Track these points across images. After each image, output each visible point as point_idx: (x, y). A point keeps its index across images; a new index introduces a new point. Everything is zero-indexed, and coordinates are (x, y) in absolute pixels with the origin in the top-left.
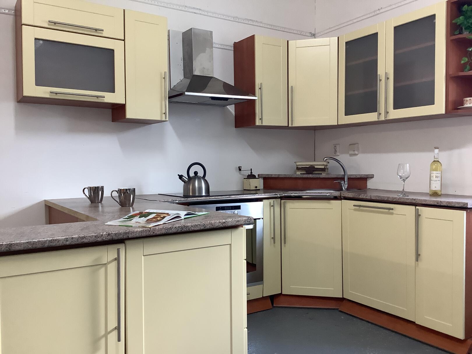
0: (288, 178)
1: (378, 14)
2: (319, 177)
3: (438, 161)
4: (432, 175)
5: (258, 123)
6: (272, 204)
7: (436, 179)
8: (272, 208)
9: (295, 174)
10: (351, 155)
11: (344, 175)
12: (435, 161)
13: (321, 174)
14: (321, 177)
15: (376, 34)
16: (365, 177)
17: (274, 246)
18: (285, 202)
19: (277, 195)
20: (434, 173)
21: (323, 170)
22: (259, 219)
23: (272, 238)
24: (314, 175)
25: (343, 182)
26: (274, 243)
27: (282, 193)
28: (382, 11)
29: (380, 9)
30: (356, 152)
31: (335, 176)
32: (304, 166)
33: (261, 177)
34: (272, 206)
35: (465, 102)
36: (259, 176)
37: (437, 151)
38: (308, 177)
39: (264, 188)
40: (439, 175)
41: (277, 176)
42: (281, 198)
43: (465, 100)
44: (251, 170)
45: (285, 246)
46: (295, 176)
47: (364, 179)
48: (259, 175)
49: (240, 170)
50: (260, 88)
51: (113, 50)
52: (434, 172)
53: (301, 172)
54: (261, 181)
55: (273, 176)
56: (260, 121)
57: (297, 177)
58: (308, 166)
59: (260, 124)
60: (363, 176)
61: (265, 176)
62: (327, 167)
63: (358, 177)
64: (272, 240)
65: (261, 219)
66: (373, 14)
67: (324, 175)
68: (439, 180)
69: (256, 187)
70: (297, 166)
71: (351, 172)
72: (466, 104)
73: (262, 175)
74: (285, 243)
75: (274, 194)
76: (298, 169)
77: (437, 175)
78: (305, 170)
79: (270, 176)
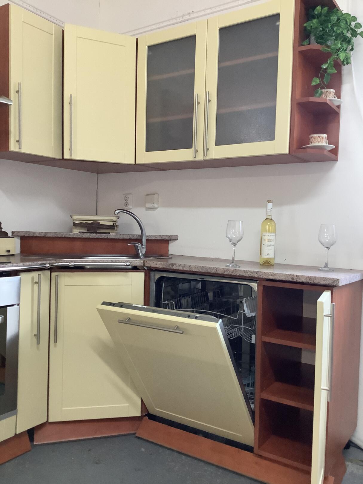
0: (60, 238)
1: (188, 20)
2: (105, 237)
3: (271, 219)
4: (264, 237)
5: (13, 147)
6: (36, 280)
7: (270, 243)
8: (36, 286)
9: (71, 231)
10: (148, 209)
11: (142, 236)
12: (268, 219)
13: (109, 233)
14: (109, 237)
15: (193, 37)
16: (168, 239)
17: (38, 348)
18: (58, 275)
19: (45, 264)
20: (265, 235)
21: (112, 227)
22: (12, 305)
23: (35, 335)
24: (99, 234)
25: (139, 245)
26: (38, 343)
27: (53, 261)
28: (192, 16)
29: (191, 12)
30: (155, 206)
31: (128, 237)
32: (84, 222)
33: (18, 236)
34: (36, 283)
35: (311, 139)
36: (14, 234)
37: (270, 205)
38: (91, 237)
39: (22, 252)
40: (273, 238)
41: (43, 235)
42: (52, 269)
43: (312, 137)
45: (55, 346)
46: (71, 235)
47: (165, 241)
48: (13, 232)
50: (18, 92)
52: (267, 234)
53: (80, 229)
54: (17, 242)
55: (37, 235)
56: (17, 144)
57: (74, 236)
58: (90, 222)
59: (17, 150)
60: (164, 238)
61: (23, 235)
62: (117, 224)
63: (158, 238)
64: (35, 340)
65: (16, 306)
66: (181, 19)
67: (112, 235)
68: (273, 245)
69: (9, 251)
70: (74, 221)
71: (150, 232)
72: (313, 143)
73: (18, 232)
74: (56, 341)
75: (40, 263)
76: (75, 225)
77: (271, 238)
78: (86, 227)
79: (32, 235)
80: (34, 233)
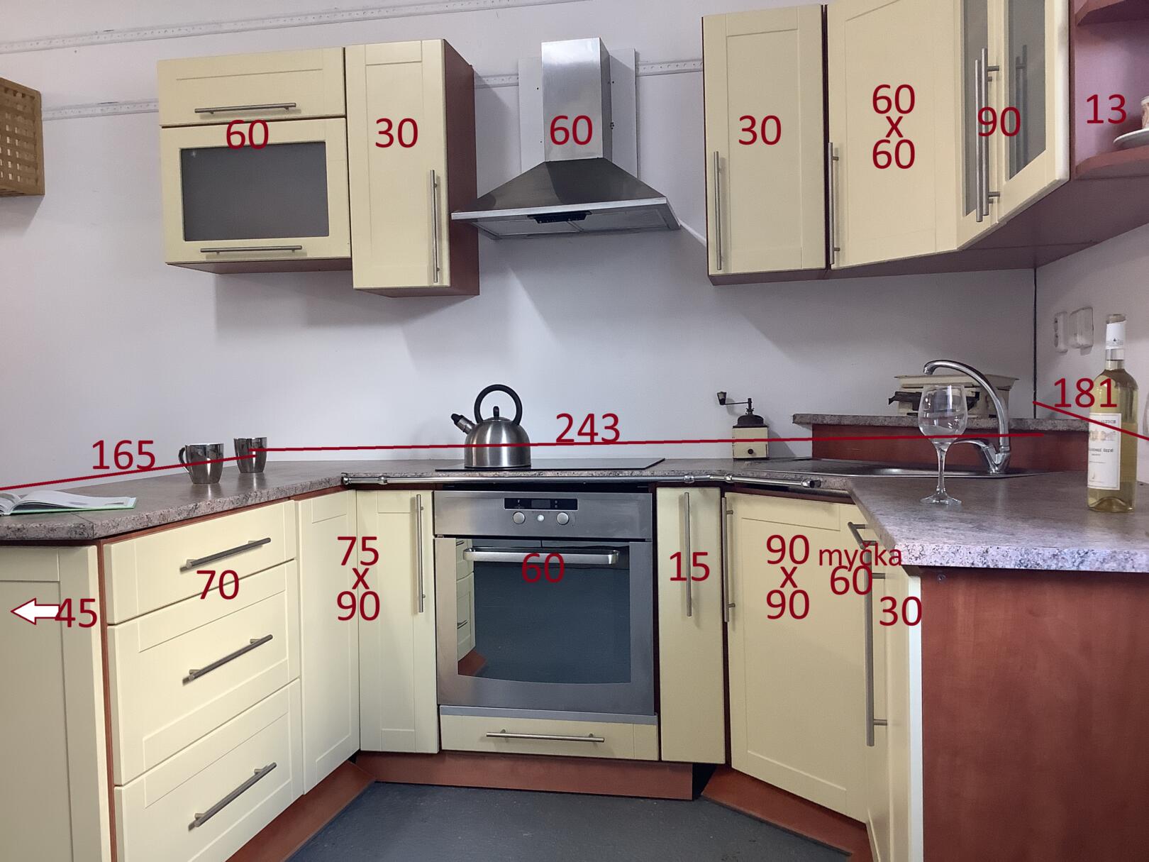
17: (698, 623)
30: (1081, 340)
33: (804, 423)
36: (796, 420)
39: (813, 455)
42: (719, 486)
44: (750, 401)
45: (734, 629)
49: (722, 402)
51: (323, 143)
53: (908, 407)
55: (828, 421)
59: (720, 272)
63: (1060, 428)
68: (1112, 451)
69: (750, 452)
78: (911, 401)
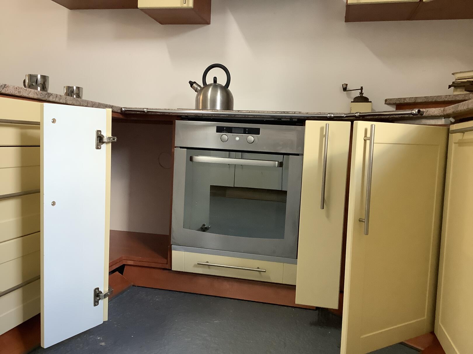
44: (362, 89)
48: (386, 100)
49: (345, 89)
59: (355, 2)
70: (456, 81)
73: (391, 100)
78: (464, 86)
79: (402, 101)
80: (405, 99)
